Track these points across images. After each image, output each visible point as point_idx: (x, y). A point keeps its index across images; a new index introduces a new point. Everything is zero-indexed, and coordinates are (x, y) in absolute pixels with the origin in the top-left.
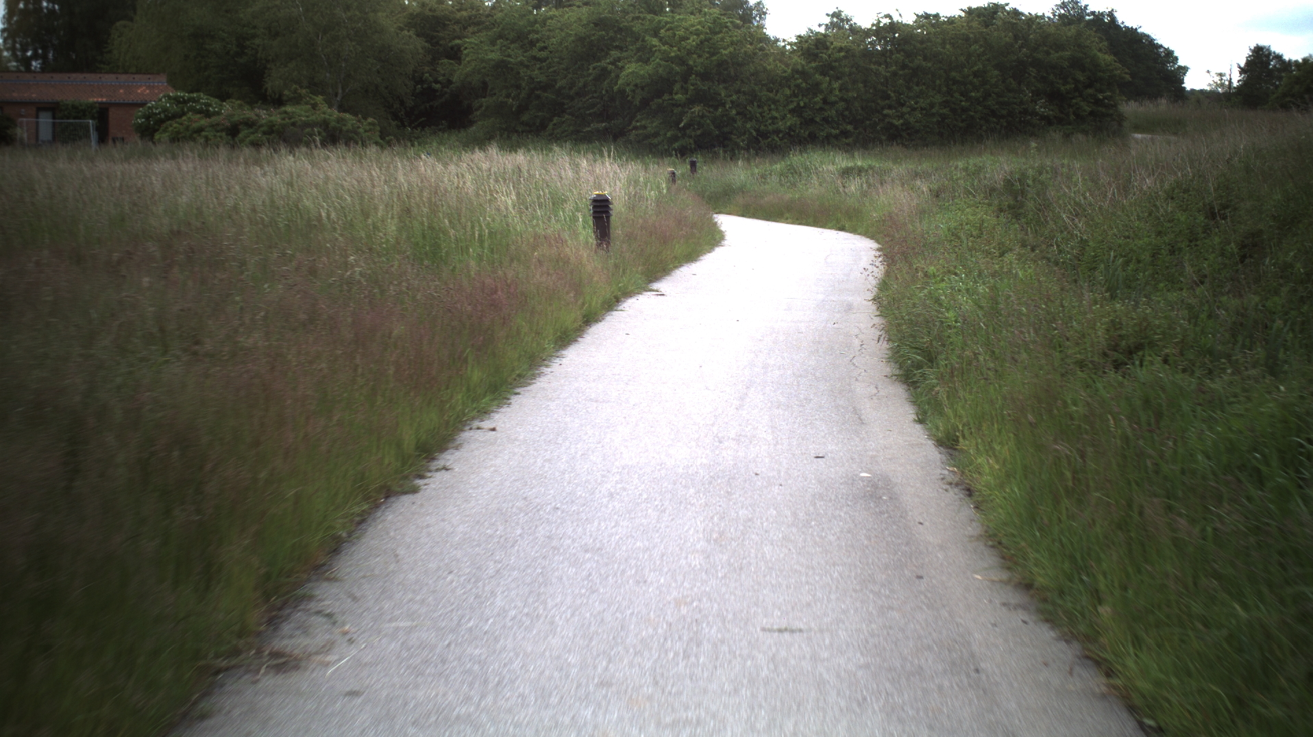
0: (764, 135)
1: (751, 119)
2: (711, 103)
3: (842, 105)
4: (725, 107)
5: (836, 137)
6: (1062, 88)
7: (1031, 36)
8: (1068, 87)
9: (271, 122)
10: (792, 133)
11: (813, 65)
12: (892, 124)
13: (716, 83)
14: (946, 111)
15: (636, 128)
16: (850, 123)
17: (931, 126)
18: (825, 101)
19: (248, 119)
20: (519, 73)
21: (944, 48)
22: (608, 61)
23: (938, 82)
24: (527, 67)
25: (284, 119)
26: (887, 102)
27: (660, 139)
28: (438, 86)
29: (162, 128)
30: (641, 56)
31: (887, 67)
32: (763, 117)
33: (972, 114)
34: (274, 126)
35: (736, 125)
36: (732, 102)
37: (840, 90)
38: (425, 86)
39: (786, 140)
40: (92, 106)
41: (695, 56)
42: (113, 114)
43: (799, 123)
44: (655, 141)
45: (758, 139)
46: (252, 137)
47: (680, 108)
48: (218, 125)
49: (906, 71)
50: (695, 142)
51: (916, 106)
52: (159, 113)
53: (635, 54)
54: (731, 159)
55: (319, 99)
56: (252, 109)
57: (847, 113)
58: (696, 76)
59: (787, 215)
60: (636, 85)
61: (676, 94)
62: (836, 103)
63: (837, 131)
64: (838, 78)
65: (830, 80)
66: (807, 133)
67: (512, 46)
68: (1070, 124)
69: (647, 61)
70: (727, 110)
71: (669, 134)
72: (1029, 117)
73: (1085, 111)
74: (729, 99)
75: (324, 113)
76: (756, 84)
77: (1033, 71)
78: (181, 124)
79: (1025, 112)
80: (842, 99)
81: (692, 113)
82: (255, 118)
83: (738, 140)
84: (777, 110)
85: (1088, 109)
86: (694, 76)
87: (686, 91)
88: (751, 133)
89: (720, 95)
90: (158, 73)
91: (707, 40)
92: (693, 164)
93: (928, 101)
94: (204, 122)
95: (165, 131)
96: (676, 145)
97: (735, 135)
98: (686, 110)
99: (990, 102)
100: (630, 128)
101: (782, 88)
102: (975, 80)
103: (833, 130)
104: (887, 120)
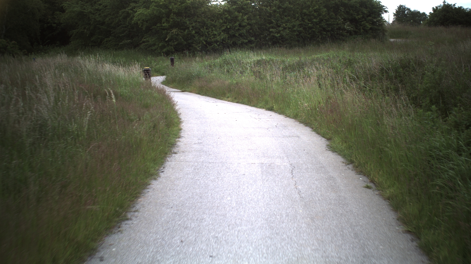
0: (210, 44)
1: (203, 36)
2: (182, 28)
3: (248, 27)
4: (189, 29)
5: (246, 44)
6: (357, 17)
8: (359, 16)
10: (224, 42)
11: (234, 7)
12: (273, 36)
13: (184, 18)
14: (301, 29)
15: (144, 42)
16: (252, 36)
17: (293, 37)
18: (240, 25)
20: (89, 17)
22: (129, 8)
23: (297, 15)
24: (93, 14)
26: (271, 25)
27: (156, 47)
28: (54, 25)
30: (145, 5)
31: (271, 8)
32: (209, 34)
33: (314, 30)
35: (195, 39)
36: (193, 27)
37: (247, 20)
39: (221, 46)
41: (173, 4)
43: (227, 37)
44: (154, 48)
45: (206, 46)
47: (166, 31)
49: (281, 10)
50: (174, 48)
51: (286, 27)
53: (142, 4)
54: (193, 56)
57: (251, 31)
58: (174, 14)
60: (143, 20)
61: (164, 23)
62: (246, 26)
63: (247, 41)
64: (246, 14)
65: (242, 15)
66: (232, 42)
67: (86, 4)
68: (361, 34)
69: (148, 8)
70: (190, 31)
71: (160, 45)
72: (341, 31)
73: (368, 28)
74: (191, 25)
76: (205, 18)
77: (342, 9)
79: (339, 29)
80: (249, 24)
81: (172, 33)
83: (196, 47)
84: (216, 30)
86: (172, 14)
87: (168, 21)
88: (203, 43)
89: (186, 23)
92: (172, 60)
93: (292, 24)
96: (165, 50)
97: (194, 44)
98: (169, 31)
99: (323, 24)
100: (141, 42)
101: (218, 19)
102: (315, 14)
103: (244, 40)
104: (272, 34)
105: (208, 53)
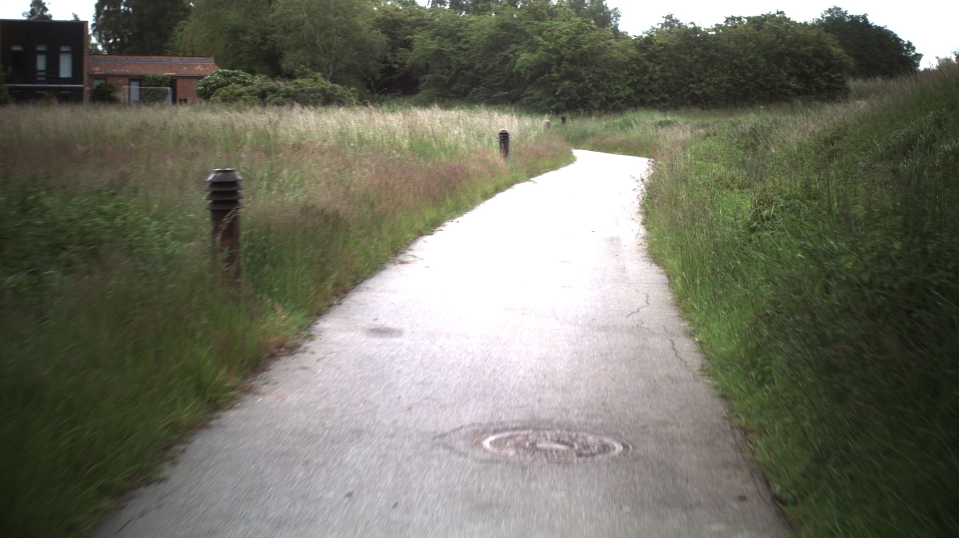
0: (611, 100)
1: (602, 90)
2: (576, 79)
3: (661, 81)
4: (585, 81)
5: (658, 102)
6: (808, 71)
7: (787, 37)
8: (811, 70)
9: (288, 89)
10: (629, 99)
11: (644, 54)
12: (692, 93)
13: (579, 66)
14: (730, 85)
15: (527, 95)
16: (667, 93)
17: (720, 95)
18: (650, 79)
19: (273, 87)
20: (450, 58)
21: (729, 44)
22: (509, 51)
23: (725, 67)
24: (455, 54)
25: (296, 88)
26: (692, 79)
27: (542, 102)
28: (396, 66)
29: (215, 93)
30: (530, 48)
31: (691, 56)
32: (610, 88)
33: (747, 87)
34: (290, 92)
35: (592, 94)
36: (590, 79)
37: (661, 72)
38: (388, 65)
39: (625, 104)
40: (166, 78)
41: (565, 48)
42: (180, 83)
43: (634, 92)
44: (540, 104)
45: (607, 103)
46: (275, 99)
47: (555, 83)
48: (252, 91)
49: (704, 59)
50: (566, 105)
51: (710, 82)
52: (213, 83)
53: (527, 47)
54: (588, 115)
55: (318, 74)
56: (274, 81)
57: (665, 86)
58: (566, 62)
59: (619, 150)
60: (527, 68)
61: (553, 73)
62: (658, 79)
63: (658, 98)
64: (659, 64)
65: (654, 65)
66: (639, 99)
67: (446, 40)
68: (812, 94)
69: (534, 52)
70: (586, 84)
71: (548, 100)
72: (785, 90)
73: (823, 86)
74: (587, 77)
75: (322, 84)
76: (606, 68)
77: (788, 59)
78: (228, 90)
79: (783, 86)
80: (662, 77)
81: (564, 85)
82: (277, 87)
83: (593, 104)
84: (619, 84)
85: (825, 84)
87: (558, 71)
88: (602, 99)
89: (581, 74)
90: (208, 56)
91: (574, 38)
92: (564, 119)
93: (718, 79)
94: (243, 89)
95: (216, 95)
96: (553, 107)
97: (592, 100)
98: (560, 83)
99: (759, 80)
100: (523, 95)
101: (623, 70)
102: (750, 65)
103: (656, 97)
104: (691, 91)
105: (609, 112)
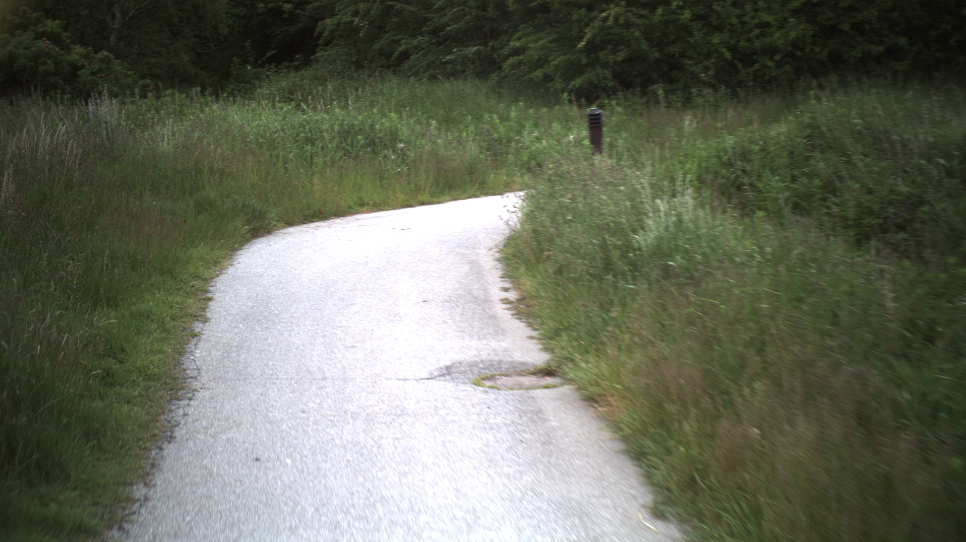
43: (810, 33)
63: (881, 49)
81: (605, 20)
83: (697, 69)
88: (722, 54)
97: (691, 59)
103: (872, 46)
